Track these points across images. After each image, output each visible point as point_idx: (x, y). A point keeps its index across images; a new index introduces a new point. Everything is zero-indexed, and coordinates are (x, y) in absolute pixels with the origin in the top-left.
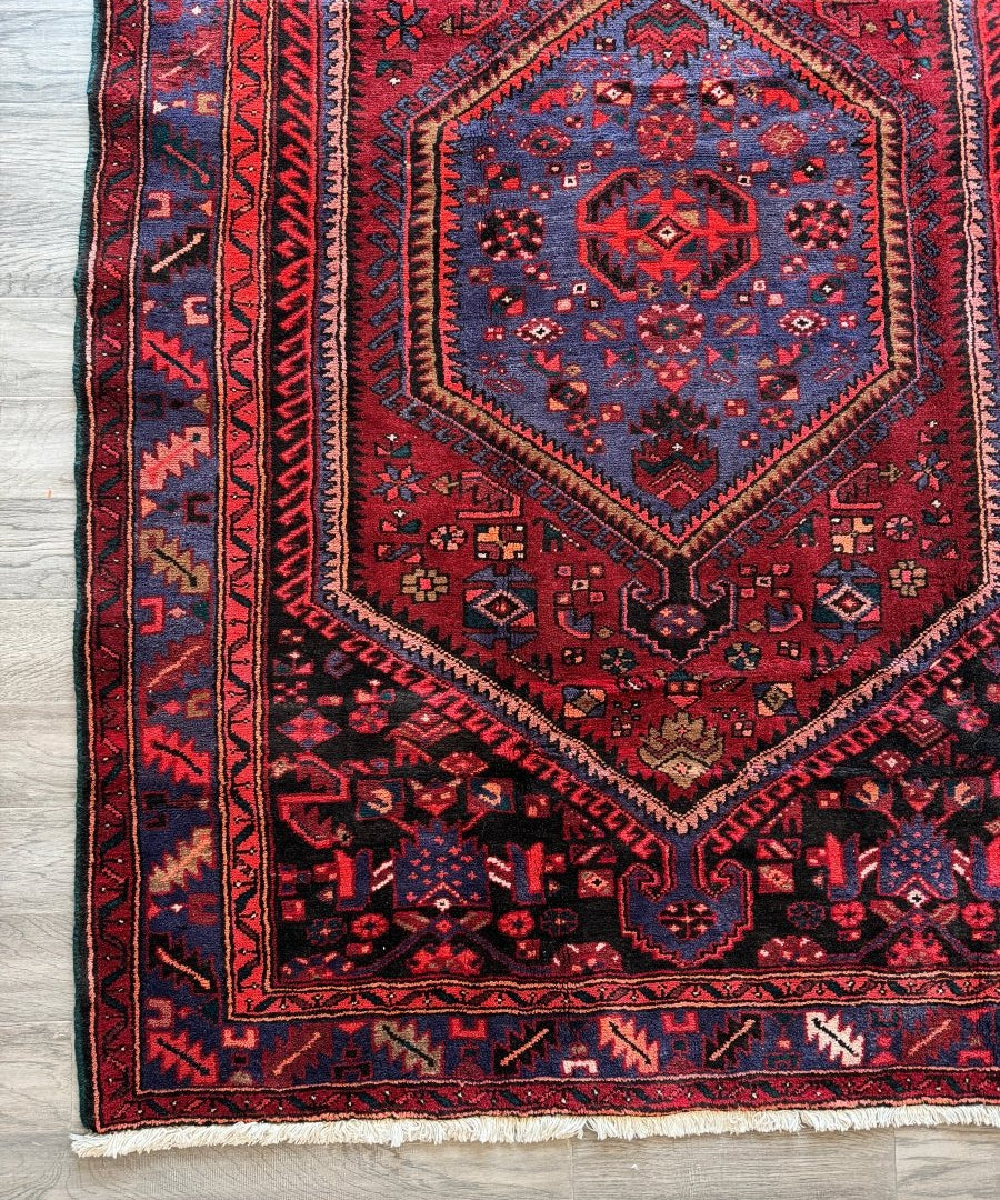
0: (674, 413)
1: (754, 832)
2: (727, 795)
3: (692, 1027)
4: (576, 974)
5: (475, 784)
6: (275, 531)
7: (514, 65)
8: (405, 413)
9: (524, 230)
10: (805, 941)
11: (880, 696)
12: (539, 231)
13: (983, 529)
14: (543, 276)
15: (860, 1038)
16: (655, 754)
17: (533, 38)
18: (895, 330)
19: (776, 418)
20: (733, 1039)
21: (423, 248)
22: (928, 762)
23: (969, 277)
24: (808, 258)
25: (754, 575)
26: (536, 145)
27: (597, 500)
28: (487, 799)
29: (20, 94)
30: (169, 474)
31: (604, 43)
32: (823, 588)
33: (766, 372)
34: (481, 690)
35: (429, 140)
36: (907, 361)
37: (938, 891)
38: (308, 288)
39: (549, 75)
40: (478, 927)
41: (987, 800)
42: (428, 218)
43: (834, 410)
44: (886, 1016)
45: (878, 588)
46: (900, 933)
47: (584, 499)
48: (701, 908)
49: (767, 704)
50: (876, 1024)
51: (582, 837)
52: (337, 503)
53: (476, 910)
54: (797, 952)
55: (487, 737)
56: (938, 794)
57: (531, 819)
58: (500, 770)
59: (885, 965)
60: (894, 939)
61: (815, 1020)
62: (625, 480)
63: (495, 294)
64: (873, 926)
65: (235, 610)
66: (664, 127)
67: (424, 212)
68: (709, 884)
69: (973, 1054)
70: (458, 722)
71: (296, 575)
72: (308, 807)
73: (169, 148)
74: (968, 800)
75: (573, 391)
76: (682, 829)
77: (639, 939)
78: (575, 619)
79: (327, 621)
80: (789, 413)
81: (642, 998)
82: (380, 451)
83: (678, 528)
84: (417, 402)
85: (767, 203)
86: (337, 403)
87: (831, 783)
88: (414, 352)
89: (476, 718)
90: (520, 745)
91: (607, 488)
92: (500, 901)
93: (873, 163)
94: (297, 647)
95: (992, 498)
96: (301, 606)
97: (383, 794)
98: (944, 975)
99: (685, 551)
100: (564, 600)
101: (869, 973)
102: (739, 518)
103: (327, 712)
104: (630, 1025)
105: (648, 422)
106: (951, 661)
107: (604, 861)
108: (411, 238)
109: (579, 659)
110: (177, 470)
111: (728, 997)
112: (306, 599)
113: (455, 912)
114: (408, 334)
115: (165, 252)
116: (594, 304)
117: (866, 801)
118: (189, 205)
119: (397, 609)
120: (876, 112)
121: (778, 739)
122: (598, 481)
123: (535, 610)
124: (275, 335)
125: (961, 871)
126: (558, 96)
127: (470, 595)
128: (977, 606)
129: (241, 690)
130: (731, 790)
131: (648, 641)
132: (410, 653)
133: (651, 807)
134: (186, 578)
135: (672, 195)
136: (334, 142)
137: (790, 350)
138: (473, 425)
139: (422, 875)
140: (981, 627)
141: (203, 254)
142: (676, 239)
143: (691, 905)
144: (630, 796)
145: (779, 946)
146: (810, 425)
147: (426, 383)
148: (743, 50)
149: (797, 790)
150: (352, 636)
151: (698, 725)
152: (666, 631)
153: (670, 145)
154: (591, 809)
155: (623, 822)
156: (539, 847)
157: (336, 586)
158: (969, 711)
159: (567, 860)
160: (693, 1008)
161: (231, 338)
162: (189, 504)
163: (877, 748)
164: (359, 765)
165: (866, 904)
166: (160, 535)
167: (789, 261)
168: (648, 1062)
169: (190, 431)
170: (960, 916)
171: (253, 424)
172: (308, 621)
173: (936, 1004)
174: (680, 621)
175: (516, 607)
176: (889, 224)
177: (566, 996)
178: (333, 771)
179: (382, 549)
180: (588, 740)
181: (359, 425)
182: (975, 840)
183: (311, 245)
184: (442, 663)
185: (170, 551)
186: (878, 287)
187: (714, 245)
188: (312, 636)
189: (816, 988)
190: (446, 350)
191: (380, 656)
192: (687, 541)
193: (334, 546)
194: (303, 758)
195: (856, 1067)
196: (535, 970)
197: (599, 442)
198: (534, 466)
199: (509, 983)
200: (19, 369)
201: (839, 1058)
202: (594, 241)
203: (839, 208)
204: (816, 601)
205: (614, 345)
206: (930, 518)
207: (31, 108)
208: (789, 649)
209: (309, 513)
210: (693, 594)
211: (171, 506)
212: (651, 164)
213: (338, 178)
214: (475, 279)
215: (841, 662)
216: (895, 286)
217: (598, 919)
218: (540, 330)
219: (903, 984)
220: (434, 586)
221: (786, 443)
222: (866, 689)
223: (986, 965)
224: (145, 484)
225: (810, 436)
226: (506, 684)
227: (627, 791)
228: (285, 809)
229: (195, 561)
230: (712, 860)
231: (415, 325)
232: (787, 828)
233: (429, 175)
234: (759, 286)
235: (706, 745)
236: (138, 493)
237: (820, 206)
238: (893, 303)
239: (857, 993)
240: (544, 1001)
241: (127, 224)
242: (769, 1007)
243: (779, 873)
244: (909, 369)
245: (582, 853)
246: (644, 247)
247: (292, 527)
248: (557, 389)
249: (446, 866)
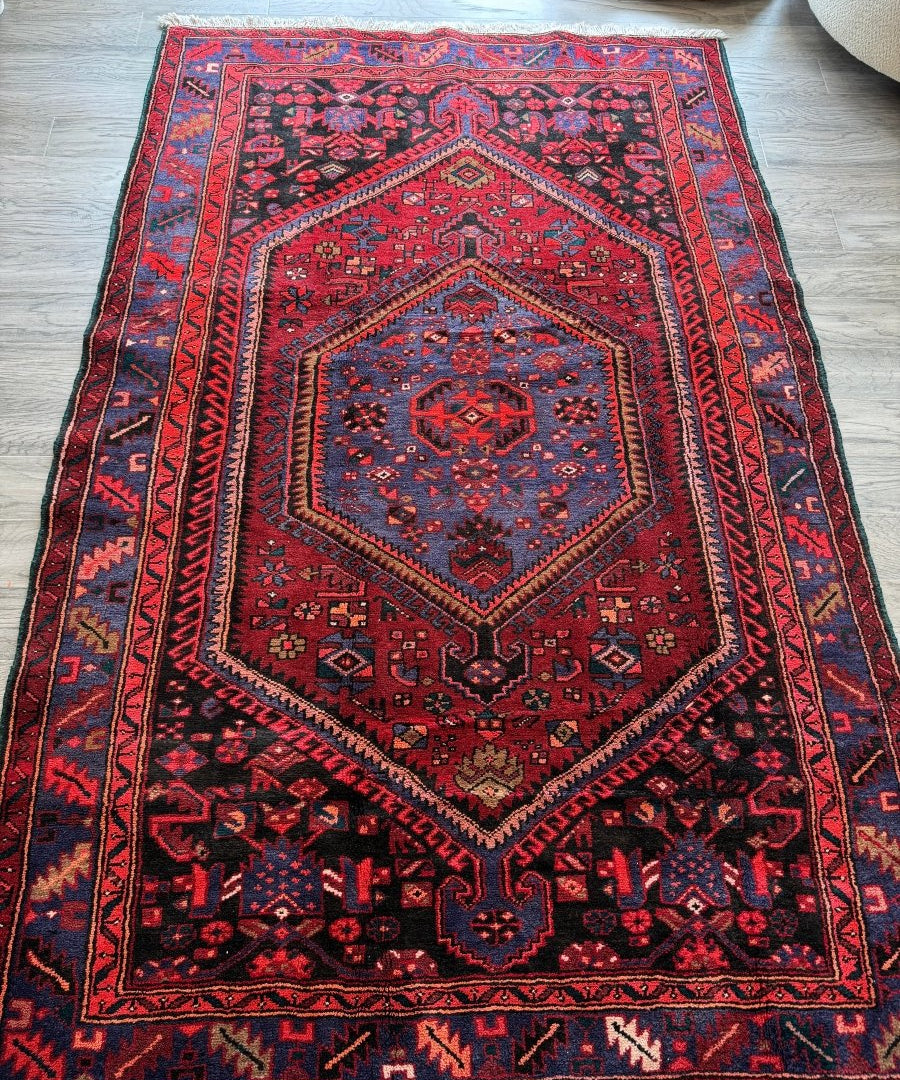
0: (479, 526)
1: (551, 846)
2: (528, 814)
3: (501, 1030)
4: (397, 978)
5: (316, 806)
6: (174, 607)
7: (370, 321)
8: (282, 526)
9: (373, 414)
10: (600, 946)
11: (648, 731)
12: (384, 415)
13: (715, 605)
14: (386, 441)
15: (657, 1043)
16: (468, 779)
17: (383, 307)
18: (634, 473)
19: (553, 530)
20: (539, 1042)
21: (302, 425)
22: (693, 786)
23: (685, 440)
24: (570, 431)
25: (543, 638)
26: (383, 366)
27: (423, 585)
28: (326, 819)
29: (40, 337)
30: (101, 568)
31: (429, 310)
32: (595, 648)
33: (544, 500)
34: (327, 727)
35: (311, 364)
36: (646, 492)
37: (713, 898)
38: (222, 448)
39: (393, 327)
40: (312, 933)
41: (746, 818)
42: (309, 408)
43: (595, 525)
44: (680, 1021)
45: (638, 648)
46: (684, 939)
47: (413, 583)
48: (508, 916)
49: (558, 737)
50: (671, 1028)
51: (405, 851)
52: (225, 588)
53: (311, 917)
54: (594, 957)
55: (329, 764)
56: (703, 812)
57: (362, 836)
58: (339, 793)
59: (673, 969)
60: (679, 944)
61: (615, 1024)
62: (444, 570)
63: (352, 452)
64: (659, 932)
65: (135, 666)
66: (469, 356)
67: (305, 404)
68: (514, 894)
69: (764, 1059)
70: (306, 753)
71: (186, 640)
72: (174, 826)
73: (133, 366)
74: (730, 819)
75: (406, 512)
76: (491, 845)
77: (453, 944)
78: (404, 671)
79: (207, 674)
80: (562, 527)
81: (456, 1002)
82: (262, 552)
83: (485, 604)
84: (292, 519)
85: (539, 397)
86: (233, 521)
87: (613, 803)
88: (291, 487)
89: (320, 750)
90: (356, 772)
91: (430, 576)
92: (331, 909)
93: (612, 374)
94: (180, 694)
95: (719, 584)
96: (187, 663)
97: (239, 816)
98: (727, 980)
99: (490, 620)
100: (396, 656)
101: (660, 977)
102: (529, 597)
103: (199, 747)
104: (445, 1028)
105: (461, 532)
106: (703, 704)
107: (424, 874)
108: (295, 419)
109: (407, 702)
110: (106, 566)
111: (534, 1001)
112: (192, 658)
113: (292, 920)
114: (289, 476)
115: (121, 426)
116: (422, 458)
117: (644, 819)
118: (143, 399)
119: (264, 664)
120: (611, 345)
121: (568, 766)
122: (423, 572)
123: (373, 664)
124: (193, 476)
125: (732, 882)
126: (398, 339)
127: (322, 653)
128: (718, 662)
129: (131, 729)
130: (531, 809)
131: (461, 687)
132: (271, 698)
133: (465, 825)
134: (100, 643)
135: (475, 394)
136: (246, 364)
137: (561, 487)
138: (332, 533)
139: (266, 887)
140: (724, 678)
141: (148, 428)
142: (478, 420)
143: (500, 913)
144: (447, 816)
145: (578, 951)
146: (578, 534)
147: (299, 507)
148: (521, 312)
149: (586, 809)
150: (226, 686)
151: (502, 754)
152: (476, 680)
153: (473, 366)
154: (414, 827)
155: (441, 839)
156: (368, 861)
157: (217, 648)
158: (722, 744)
159: (392, 873)
160: (502, 1011)
161: (161, 479)
162: (113, 590)
163: (649, 774)
164: (220, 791)
165: (652, 912)
166: (86, 611)
167: (557, 432)
168: (461, 1066)
169: (121, 540)
170: (736, 923)
171: (168, 534)
172: (192, 674)
173: (723, 1008)
174: (487, 672)
175: (358, 662)
176: (625, 409)
177: (387, 1000)
178: (198, 796)
179: (256, 620)
180: (412, 768)
181: (247, 534)
182: (741, 854)
183: (225, 423)
184: (297, 706)
185: (92, 623)
186: (621, 447)
187: (504, 423)
188: (194, 685)
189: (613, 992)
190: (315, 486)
191: (247, 701)
192: (491, 613)
193: (219, 618)
194: (175, 785)
195: (655, 1073)
196: (361, 974)
197: (424, 545)
198: (376, 561)
199: (336, 986)
201: (639, 1062)
202: (422, 421)
203: (590, 401)
204: (591, 657)
205: (436, 483)
206: (674, 598)
207: (46, 345)
208: (572, 694)
209: (202, 595)
210: (496, 652)
211: (99, 590)
212: (462, 377)
213: (248, 385)
214: (339, 443)
215: (613, 703)
216: (632, 446)
217: (418, 928)
218: (383, 474)
219: (692, 987)
220: (294, 646)
221: (561, 546)
222: (636, 725)
223: (764, 970)
224: (81, 576)
225: (579, 542)
226: (348, 722)
227: (444, 812)
228: (155, 826)
229: (109, 631)
230: (517, 872)
231: (294, 470)
232: (579, 844)
233: (310, 382)
234: (537, 447)
235: (509, 771)
236: (75, 581)
237: (577, 400)
238: (632, 456)
239: (650, 997)
240: (367, 1004)
241: (97, 411)
242: (572, 1012)
243: (574, 883)
244: (648, 498)
245: (406, 867)
246: (456, 424)
247: (187, 605)
248: (394, 511)
249: (287, 879)
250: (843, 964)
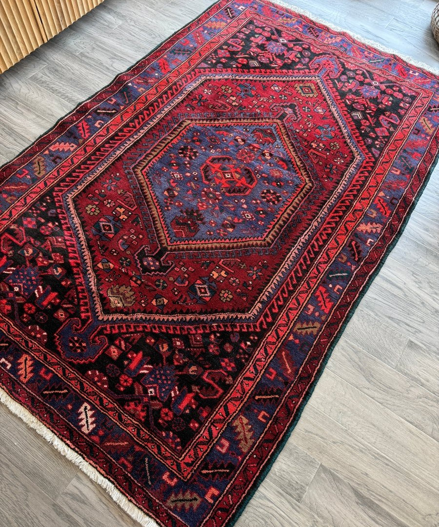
0: (195, 214)
1: (120, 334)
2: (122, 318)
3: (48, 378)
4: (31, 335)
5: (56, 265)
6: (69, 175)
7: (220, 122)
8: (126, 171)
9: (192, 154)
10: (105, 378)
11: (191, 322)
12: (196, 156)
13: (259, 298)
14: (188, 165)
15: (95, 425)
16: (112, 293)
17: (230, 119)
18: (272, 232)
19: (222, 232)
20: (56, 391)
21: (163, 143)
22: (190, 352)
23: (305, 233)
24: (261, 202)
25: (183, 266)
26: (211, 139)
27: (157, 221)
28: (55, 271)
29: (104, 68)
30: (59, 149)
31: (246, 130)
32: (199, 282)
33: (228, 220)
34: (81, 243)
35: (185, 124)
36: (270, 242)
37: (160, 395)
38: (129, 134)
39: (227, 128)
40: (19, 302)
41: (199, 377)
42: (171, 138)
43: (239, 241)
44: (109, 425)
45: (215, 292)
46: (136, 399)
47: (154, 218)
48: (84, 345)
49: (156, 301)
50: (104, 424)
51: (70, 299)
52: (90, 179)
53: (23, 296)
54: (100, 380)
55: (71, 255)
56: (185, 363)
57: (62, 285)
58: (67, 267)
59: (123, 406)
60: (132, 400)
61: (86, 407)
62: (168, 221)
63: (173, 162)
64: (130, 390)
65: (42, 185)
66: (247, 154)
67: (171, 136)
68: (93, 339)
69: (126, 462)
70: (67, 246)
71: (63, 187)
72: (10, 240)
73: (125, 93)
74: (193, 373)
75: (173, 193)
76: (100, 318)
77: (58, 339)
78: (124, 244)
79: (60, 202)
80: (226, 233)
81: (42, 358)
82: (112, 175)
83: (172, 241)
84: (132, 171)
85: (260, 184)
86: (112, 159)
87: (154, 336)
88: (141, 161)
89: (73, 249)
90: (77, 264)
91: (162, 220)
92: (32, 299)
93: (298, 192)
94: (47, 203)
95: (268, 292)
96: (58, 195)
97: (31, 251)
98: (139, 425)
99: (169, 248)
100: (125, 237)
101: (116, 405)
102: (191, 249)
103: (38, 222)
104: (31, 362)
105: (187, 212)
106: (221, 328)
107: (70, 311)
108: (163, 139)
109: (115, 254)
110: (61, 150)
111: (67, 378)
112: (60, 194)
113: (17, 294)
114: (144, 157)
115: (105, 109)
116: (196, 179)
117: (161, 349)
118: (119, 105)
119: (80, 211)
120: (307, 181)
121: (151, 313)
122: (161, 216)
123: (115, 234)
124: (112, 138)
125: (173, 395)
126: (225, 133)
127: (102, 219)
128: (241, 318)
129: (24, 203)
130: (125, 317)
131: (138, 262)
132: (73, 223)
133: (98, 306)
134: (38, 172)
135: (236, 168)
136: (163, 112)
137: (239, 220)
138: (141, 184)
139: (19, 278)
140: (238, 325)
141: (112, 115)
142: (229, 178)
143: (82, 341)
144: (94, 299)
145: (96, 374)
146: (230, 240)
147: (138, 168)
148: (282, 150)
149: (144, 331)
150: (62, 209)
151: (132, 293)
152: (145, 263)
153: (245, 158)
154: (80, 294)
155: (86, 304)
156: (56, 294)
157: (70, 196)
158: (214, 346)
159: (60, 303)
160: (54, 372)
161: (101, 133)
162: (56, 158)
163: (175, 335)
164: (32, 240)
165: (134, 381)
166: (43, 159)
167: (256, 200)
168: (25, 377)
169: (72, 144)
170: (160, 410)
171: (88, 151)
172: (56, 199)
173: (128, 433)
174: (152, 263)
175: (111, 230)
176: (291, 207)
177: (22, 340)
178: (24, 236)
179: (90, 195)
180: (97, 276)
181: (112, 167)
182: (185, 388)
183: (138, 126)
184: (78, 230)
185: (41, 164)
186: (276, 220)
187: (238, 185)
188: (53, 202)
189: (95, 397)
190: (149, 165)
191: (65, 218)
192: (172, 246)
193: (79, 187)
194: (21, 228)
195: (84, 433)
196: (22, 326)
197: (170, 208)
198: (147, 202)
199: (12, 323)
200: (50, 112)
201: (82, 426)
202: (208, 166)
203: (280, 197)
204: (194, 283)
205: (193, 190)
206: (245, 285)
207: (105, 72)
208: (175, 291)
209: (81, 177)
210: (162, 259)
211: (52, 155)
212: (237, 159)
213: (157, 119)
214: (171, 156)
215: (187, 304)
216: (281, 222)
217: (52, 325)
218: (177, 175)
219: (123, 417)
220: (95, 211)
221: (219, 240)
222: (188, 317)
223: (156, 434)
224: (51, 148)
225: (228, 243)
226: (90, 247)
227: (95, 297)
228: (4, 236)
229: (44, 169)
230: (101, 333)
231: (147, 156)
232: (130, 340)
233: (179, 130)
234: (243, 201)
235: (129, 300)
236: (48, 148)
237: (275, 193)
238: (277, 226)
239: (106, 409)
240: (15, 336)
241: (101, 101)
242: (76, 391)
243: (116, 351)
244: (269, 244)
245: (66, 304)
246: (219, 174)
247: (74, 177)
248: (168, 190)
249: (27, 281)
250: (187, 457)
